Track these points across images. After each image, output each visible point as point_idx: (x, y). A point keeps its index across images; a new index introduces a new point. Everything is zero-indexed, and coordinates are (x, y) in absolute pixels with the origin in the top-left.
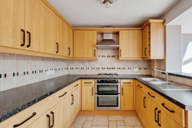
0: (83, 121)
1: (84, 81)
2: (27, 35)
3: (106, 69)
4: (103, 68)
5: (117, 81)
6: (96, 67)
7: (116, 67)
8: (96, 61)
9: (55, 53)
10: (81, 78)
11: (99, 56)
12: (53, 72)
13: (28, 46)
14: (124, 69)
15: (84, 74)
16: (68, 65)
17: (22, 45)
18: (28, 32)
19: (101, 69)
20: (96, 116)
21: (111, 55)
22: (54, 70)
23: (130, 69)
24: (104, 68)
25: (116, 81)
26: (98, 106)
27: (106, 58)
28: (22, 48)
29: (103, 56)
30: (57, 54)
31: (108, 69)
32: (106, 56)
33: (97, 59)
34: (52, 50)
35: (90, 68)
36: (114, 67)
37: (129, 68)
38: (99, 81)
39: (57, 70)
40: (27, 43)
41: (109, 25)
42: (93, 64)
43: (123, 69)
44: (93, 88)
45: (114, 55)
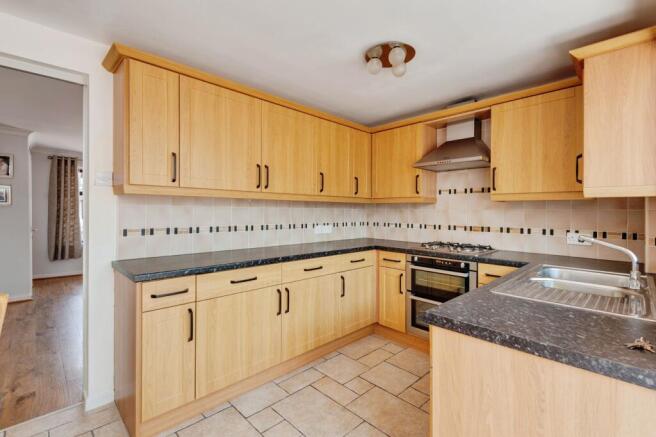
0: (373, 346)
1: (384, 254)
2: (264, 170)
3: (460, 231)
4: (452, 228)
5: (467, 265)
6: (431, 223)
7: (495, 226)
8: (431, 206)
9: (317, 192)
10: (377, 248)
11: (440, 192)
12: (328, 229)
13: (266, 187)
14: (526, 231)
15: (402, 239)
16: (368, 216)
17: (258, 187)
18: (266, 167)
19: (444, 229)
20: (409, 349)
21: (477, 187)
22: (331, 226)
23: (552, 232)
24: (455, 228)
25: (463, 265)
26: (414, 324)
27: (460, 196)
28: (259, 189)
29: (452, 191)
30: (322, 193)
31: (465, 229)
32: (460, 189)
33: (435, 199)
34: (309, 188)
35: (416, 226)
36: (485, 226)
37: (548, 232)
38: (416, 259)
39: (340, 225)
40: (264, 183)
41: (468, 95)
42: (425, 215)
43: (522, 231)
44: (402, 275)
45: (486, 186)
